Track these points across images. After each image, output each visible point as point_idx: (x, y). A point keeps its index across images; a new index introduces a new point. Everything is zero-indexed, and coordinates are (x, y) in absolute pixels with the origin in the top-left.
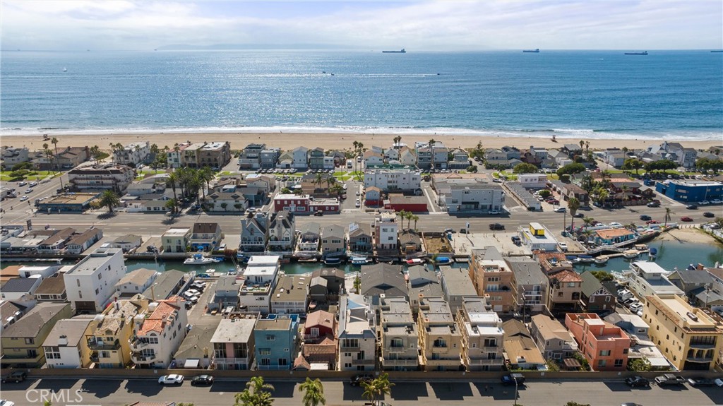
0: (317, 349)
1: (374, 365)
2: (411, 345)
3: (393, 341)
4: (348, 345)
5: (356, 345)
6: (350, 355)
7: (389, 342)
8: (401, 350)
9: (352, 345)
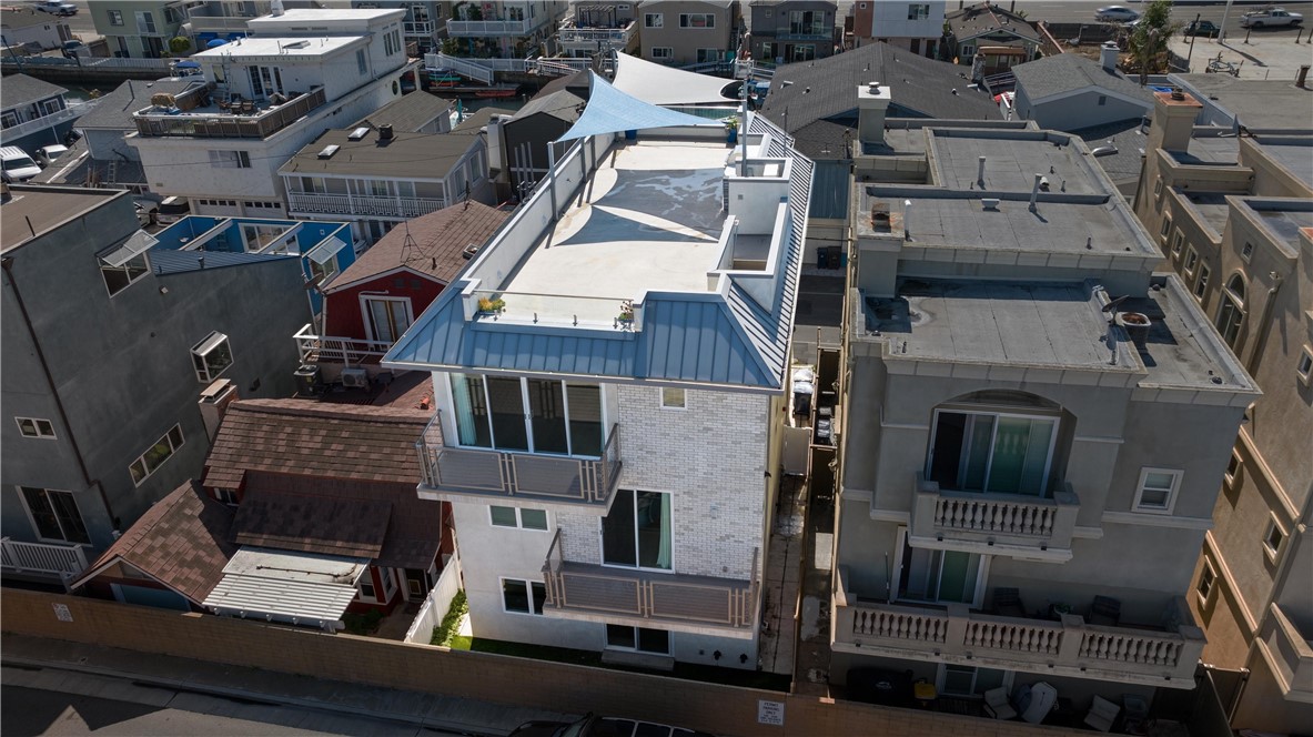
0: (309, 442)
1: (747, 635)
2: (1148, 477)
3: (950, 429)
4: (510, 435)
5: (589, 436)
6: (535, 520)
7: (911, 440)
8: (1043, 532)
9: (550, 439)
